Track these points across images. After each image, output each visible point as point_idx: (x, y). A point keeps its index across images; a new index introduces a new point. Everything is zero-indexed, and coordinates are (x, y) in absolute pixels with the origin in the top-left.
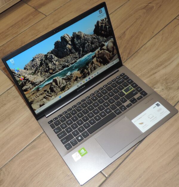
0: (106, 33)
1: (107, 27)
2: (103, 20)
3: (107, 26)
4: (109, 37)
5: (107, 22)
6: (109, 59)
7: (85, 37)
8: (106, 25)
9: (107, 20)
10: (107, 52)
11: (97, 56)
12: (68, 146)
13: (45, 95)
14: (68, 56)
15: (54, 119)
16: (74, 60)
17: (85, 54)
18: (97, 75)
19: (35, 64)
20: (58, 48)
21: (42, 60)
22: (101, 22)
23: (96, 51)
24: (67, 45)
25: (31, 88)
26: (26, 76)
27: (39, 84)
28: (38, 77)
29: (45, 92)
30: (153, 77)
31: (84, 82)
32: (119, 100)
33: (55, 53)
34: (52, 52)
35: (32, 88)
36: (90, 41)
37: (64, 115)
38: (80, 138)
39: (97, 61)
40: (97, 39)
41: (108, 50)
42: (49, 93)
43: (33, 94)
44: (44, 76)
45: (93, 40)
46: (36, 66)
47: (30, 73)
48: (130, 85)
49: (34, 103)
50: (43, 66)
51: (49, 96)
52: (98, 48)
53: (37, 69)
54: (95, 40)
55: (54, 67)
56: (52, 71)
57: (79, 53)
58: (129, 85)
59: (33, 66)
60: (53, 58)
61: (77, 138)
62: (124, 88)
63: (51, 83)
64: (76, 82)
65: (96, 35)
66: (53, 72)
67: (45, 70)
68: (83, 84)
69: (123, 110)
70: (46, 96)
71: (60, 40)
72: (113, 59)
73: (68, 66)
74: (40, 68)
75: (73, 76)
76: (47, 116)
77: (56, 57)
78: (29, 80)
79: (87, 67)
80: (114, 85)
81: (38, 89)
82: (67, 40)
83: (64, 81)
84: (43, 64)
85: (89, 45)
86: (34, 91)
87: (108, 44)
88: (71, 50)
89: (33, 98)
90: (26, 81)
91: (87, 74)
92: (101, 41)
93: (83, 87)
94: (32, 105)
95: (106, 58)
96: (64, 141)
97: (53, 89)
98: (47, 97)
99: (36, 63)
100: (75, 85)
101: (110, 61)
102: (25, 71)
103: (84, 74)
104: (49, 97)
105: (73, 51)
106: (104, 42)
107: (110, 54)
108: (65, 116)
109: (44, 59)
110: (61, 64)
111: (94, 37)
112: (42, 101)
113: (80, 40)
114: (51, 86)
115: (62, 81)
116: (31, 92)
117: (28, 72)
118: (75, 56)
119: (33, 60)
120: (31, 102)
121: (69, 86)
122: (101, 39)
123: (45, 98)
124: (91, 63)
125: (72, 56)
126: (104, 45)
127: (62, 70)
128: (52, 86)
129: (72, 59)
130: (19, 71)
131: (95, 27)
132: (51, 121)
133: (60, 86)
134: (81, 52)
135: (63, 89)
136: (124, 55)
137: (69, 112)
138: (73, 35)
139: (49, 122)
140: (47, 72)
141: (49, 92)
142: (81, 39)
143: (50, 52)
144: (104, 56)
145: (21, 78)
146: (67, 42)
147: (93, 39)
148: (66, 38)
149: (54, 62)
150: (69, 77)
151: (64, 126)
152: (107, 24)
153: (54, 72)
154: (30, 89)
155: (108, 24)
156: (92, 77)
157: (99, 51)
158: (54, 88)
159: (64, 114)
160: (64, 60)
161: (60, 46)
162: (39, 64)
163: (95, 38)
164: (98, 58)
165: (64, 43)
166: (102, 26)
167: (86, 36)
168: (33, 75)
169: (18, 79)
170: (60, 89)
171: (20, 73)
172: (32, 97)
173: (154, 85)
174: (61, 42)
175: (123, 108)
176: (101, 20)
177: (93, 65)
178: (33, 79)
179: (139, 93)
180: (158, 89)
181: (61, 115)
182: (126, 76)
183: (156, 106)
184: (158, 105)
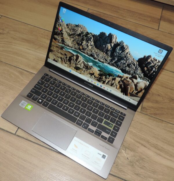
0: (147, 72)
1: (153, 69)
2: (156, 60)
3: (154, 69)
4: (147, 79)
5: (157, 65)
6: (129, 93)
7: (128, 54)
8: (154, 66)
9: (160, 64)
10: (134, 86)
11: (123, 79)
12: (30, 95)
13: (63, 57)
14: (102, 52)
15: (50, 76)
16: (103, 60)
17: (115, 67)
18: (109, 91)
19: (75, 30)
20: (101, 38)
21: (82, 33)
22: (153, 60)
23: (126, 75)
24: (109, 43)
25: (59, 42)
26: (64, 30)
27: (66, 45)
28: (70, 41)
29: (65, 55)
30: (138, 145)
31: (95, 83)
32: (93, 120)
33: (96, 39)
34: (94, 36)
35: (60, 43)
36: (129, 63)
38: (40, 101)
39: (119, 82)
40: (136, 67)
41: (136, 86)
42: (66, 59)
43: (57, 47)
44: (74, 45)
45: (132, 64)
46: (75, 32)
47: (68, 32)
49: (52, 53)
50: (79, 37)
51: (65, 61)
52: (129, 74)
53: (74, 34)
54: (133, 66)
55: (86, 47)
56: (82, 48)
57: (111, 60)
58: (114, 123)
59: (73, 29)
60: (91, 41)
61: (40, 99)
63: (74, 55)
64: (90, 75)
65: (138, 63)
66: (81, 49)
67: (78, 42)
68: (93, 83)
71: (107, 35)
72: (133, 97)
73: (95, 59)
74: (76, 37)
75: (92, 69)
76: (50, 70)
77: (94, 42)
78: (63, 35)
79: (108, 77)
81: (63, 48)
82: (112, 40)
83: (83, 65)
84: (81, 36)
85: (125, 64)
86: (59, 45)
87: (140, 82)
88: (109, 51)
89: (54, 49)
90: (61, 34)
91: (103, 81)
92: (137, 73)
93: (90, 85)
94: (50, 53)
95: (128, 90)
96: (34, 90)
97: (71, 61)
98: (63, 60)
99: (77, 30)
100: (87, 77)
101: (129, 95)
102: (66, 26)
103: (100, 78)
104: (64, 62)
105: (109, 53)
106: (139, 76)
107: (135, 91)
108: (57, 83)
109: (84, 34)
110: (91, 51)
111: (135, 63)
112: (58, 58)
113: (122, 52)
114: (72, 56)
115: (82, 63)
116: (57, 45)
117: (67, 30)
118: (106, 58)
119: (77, 26)
120: (51, 50)
121: (82, 72)
122: (139, 71)
123: (61, 59)
124: (113, 78)
125: (104, 55)
126: (136, 78)
127: (89, 55)
128: (72, 58)
129: (102, 57)
131: (143, 57)
132: (47, 75)
133: (77, 64)
134: (114, 61)
135: (77, 69)
137: (62, 85)
138: (120, 43)
140: (78, 45)
141: (67, 59)
142: (123, 52)
143: (93, 34)
144: (128, 86)
145: (59, 28)
146: (111, 42)
147: (133, 64)
148: (113, 39)
149: (89, 44)
150: (88, 66)
151: (47, 85)
152: (156, 67)
153: (82, 50)
154: (58, 42)
155: (156, 68)
156: (104, 88)
157: (128, 78)
158: (72, 60)
159: (58, 81)
160: (97, 51)
161: (103, 38)
162: (78, 33)
163: (134, 65)
164: (122, 81)
165: (108, 40)
166: (150, 63)
167: (129, 54)
168: (68, 35)
169: (57, 26)
170: (76, 66)
171: (62, 24)
172: (55, 47)
173: (128, 149)
174: (106, 37)
176: (154, 58)
177: (114, 81)
178: (66, 37)
179: (109, 135)
180: (126, 154)
181: (55, 79)
182: (124, 118)
183: (101, 155)
184: (104, 157)
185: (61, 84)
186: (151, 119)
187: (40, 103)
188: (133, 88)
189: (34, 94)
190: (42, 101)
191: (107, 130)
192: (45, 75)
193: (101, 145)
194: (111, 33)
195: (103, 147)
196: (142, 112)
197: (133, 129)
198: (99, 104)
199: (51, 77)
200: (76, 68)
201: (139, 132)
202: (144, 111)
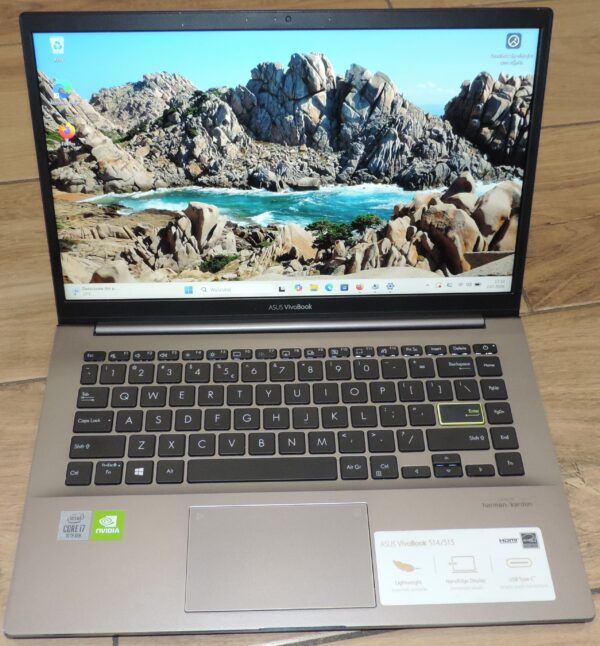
0: (499, 142)
1: (513, 119)
2: (512, 82)
3: (518, 118)
4: (508, 168)
5: (524, 98)
6: (466, 255)
7: (399, 108)
8: (512, 109)
9: (530, 89)
10: (471, 223)
11: (418, 216)
12: (77, 473)
13: (130, 246)
14: (291, 145)
16: (311, 176)
17: (369, 181)
18: (383, 290)
19: (140, 105)
20: (262, 90)
21: (175, 105)
22: (499, 85)
23: (424, 195)
24: (306, 98)
25: (87, 189)
26: (88, 130)
27: (124, 192)
28: (133, 162)
29: (137, 235)
31: (315, 290)
32: (395, 430)
33: (243, 105)
34: (229, 97)
35: (91, 192)
36: (415, 139)
37: (156, 362)
38: (141, 474)
39: (409, 235)
40: (449, 145)
41: (478, 216)
42: (150, 250)
43: (87, 215)
44: (159, 174)
45: (430, 141)
46: (144, 114)
47: (109, 129)
48: (482, 402)
49: (75, 251)
50: (170, 129)
51: (146, 261)
52: (435, 183)
53: (142, 127)
54: (435, 144)
55: (216, 157)
56: (199, 171)
57: (343, 164)
58: (478, 399)
59: (129, 109)
60: (225, 123)
61: (132, 466)
62: (451, 400)
63: (177, 217)
64: (280, 267)
65: (449, 127)
66: (199, 176)
67: (174, 152)
68: (307, 292)
69: (379, 474)
70: (134, 252)
71: (286, 68)
72: (485, 268)
73: (273, 187)
74: (156, 133)
75: (279, 237)
76: (99, 329)
77: (240, 123)
78: (93, 151)
79: (356, 235)
80: (422, 367)
81: (115, 209)
82: (313, 79)
83: (231, 237)
84: (176, 123)
85: (401, 150)
86: (94, 205)
87: (488, 194)
88: (316, 129)
89: (78, 232)
90: (81, 152)
91: (341, 262)
92: (463, 162)
93: (299, 307)
94: (65, 256)
95: (456, 248)
96: (82, 446)
97: (174, 245)
98: (137, 258)
99: (148, 104)
100: (268, 279)
101: (466, 264)
102: (91, 109)
103: (327, 257)
104: (144, 265)
105: (323, 137)
106: (473, 172)
107: (482, 238)
108: (160, 366)
109: (186, 106)
110: (246, 164)
111: (441, 131)
112: (109, 260)
113: (371, 112)
114: (171, 224)
115: (224, 233)
116: (83, 205)
117: (103, 120)
118: (319, 163)
119: (139, 86)
120: (66, 241)
121: (243, 268)
122: (467, 153)
123: (127, 259)
124: (379, 228)
125: (306, 157)
126: (467, 188)
127: (242, 187)
128: (174, 229)
129: (302, 168)
130: (66, 96)
131: (459, 91)
132: (100, 356)
133: (207, 247)
134: (355, 163)
135: (214, 266)
136: (561, 286)
137: (184, 363)
138: (351, 78)
139: (91, 353)
140: (178, 165)
141: (154, 246)
142: (377, 110)
143: (224, 91)
144: (451, 234)
145: (63, 129)
146: (311, 91)
147: (431, 137)
148: (314, 73)
149: (224, 140)
150: (257, 231)
151: (124, 396)
152: (522, 106)
153: (204, 179)
154: (84, 191)
155: (524, 110)
156: (359, 288)
157: (438, 200)
158: (178, 241)
159: (160, 359)
160: (269, 154)
161: (273, 88)
162: (160, 114)
163: (439, 139)
164: (420, 225)
165: (294, 86)
166: (492, 104)
167: (404, 105)
168: (115, 142)
169: (51, 125)
170: (204, 258)
171: (67, 107)
172: (76, 223)
174: (284, 77)
175: (387, 466)
176: (501, 79)
177: (386, 242)
178: (110, 156)
179: (492, 452)
180: (587, 485)
181: (146, 356)
182: (496, 361)
183: (516, 540)
184: (529, 540)
185: (180, 361)
186: (582, 318)
187: (146, 480)
188: (470, 231)
189: (95, 461)
190: (149, 467)
191: (472, 438)
192: (86, 359)
193: (489, 506)
194: (296, 54)
195: (500, 505)
196: (535, 310)
197: (549, 385)
198: (379, 359)
199: (122, 356)
200: (209, 264)
201: (576, 385)
202: (542, 302)
